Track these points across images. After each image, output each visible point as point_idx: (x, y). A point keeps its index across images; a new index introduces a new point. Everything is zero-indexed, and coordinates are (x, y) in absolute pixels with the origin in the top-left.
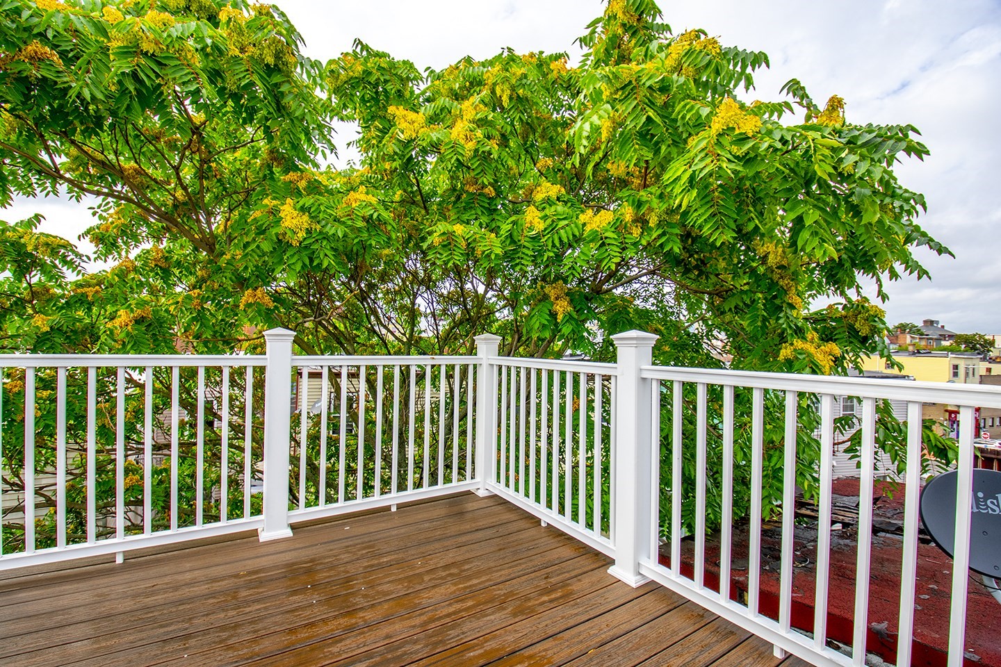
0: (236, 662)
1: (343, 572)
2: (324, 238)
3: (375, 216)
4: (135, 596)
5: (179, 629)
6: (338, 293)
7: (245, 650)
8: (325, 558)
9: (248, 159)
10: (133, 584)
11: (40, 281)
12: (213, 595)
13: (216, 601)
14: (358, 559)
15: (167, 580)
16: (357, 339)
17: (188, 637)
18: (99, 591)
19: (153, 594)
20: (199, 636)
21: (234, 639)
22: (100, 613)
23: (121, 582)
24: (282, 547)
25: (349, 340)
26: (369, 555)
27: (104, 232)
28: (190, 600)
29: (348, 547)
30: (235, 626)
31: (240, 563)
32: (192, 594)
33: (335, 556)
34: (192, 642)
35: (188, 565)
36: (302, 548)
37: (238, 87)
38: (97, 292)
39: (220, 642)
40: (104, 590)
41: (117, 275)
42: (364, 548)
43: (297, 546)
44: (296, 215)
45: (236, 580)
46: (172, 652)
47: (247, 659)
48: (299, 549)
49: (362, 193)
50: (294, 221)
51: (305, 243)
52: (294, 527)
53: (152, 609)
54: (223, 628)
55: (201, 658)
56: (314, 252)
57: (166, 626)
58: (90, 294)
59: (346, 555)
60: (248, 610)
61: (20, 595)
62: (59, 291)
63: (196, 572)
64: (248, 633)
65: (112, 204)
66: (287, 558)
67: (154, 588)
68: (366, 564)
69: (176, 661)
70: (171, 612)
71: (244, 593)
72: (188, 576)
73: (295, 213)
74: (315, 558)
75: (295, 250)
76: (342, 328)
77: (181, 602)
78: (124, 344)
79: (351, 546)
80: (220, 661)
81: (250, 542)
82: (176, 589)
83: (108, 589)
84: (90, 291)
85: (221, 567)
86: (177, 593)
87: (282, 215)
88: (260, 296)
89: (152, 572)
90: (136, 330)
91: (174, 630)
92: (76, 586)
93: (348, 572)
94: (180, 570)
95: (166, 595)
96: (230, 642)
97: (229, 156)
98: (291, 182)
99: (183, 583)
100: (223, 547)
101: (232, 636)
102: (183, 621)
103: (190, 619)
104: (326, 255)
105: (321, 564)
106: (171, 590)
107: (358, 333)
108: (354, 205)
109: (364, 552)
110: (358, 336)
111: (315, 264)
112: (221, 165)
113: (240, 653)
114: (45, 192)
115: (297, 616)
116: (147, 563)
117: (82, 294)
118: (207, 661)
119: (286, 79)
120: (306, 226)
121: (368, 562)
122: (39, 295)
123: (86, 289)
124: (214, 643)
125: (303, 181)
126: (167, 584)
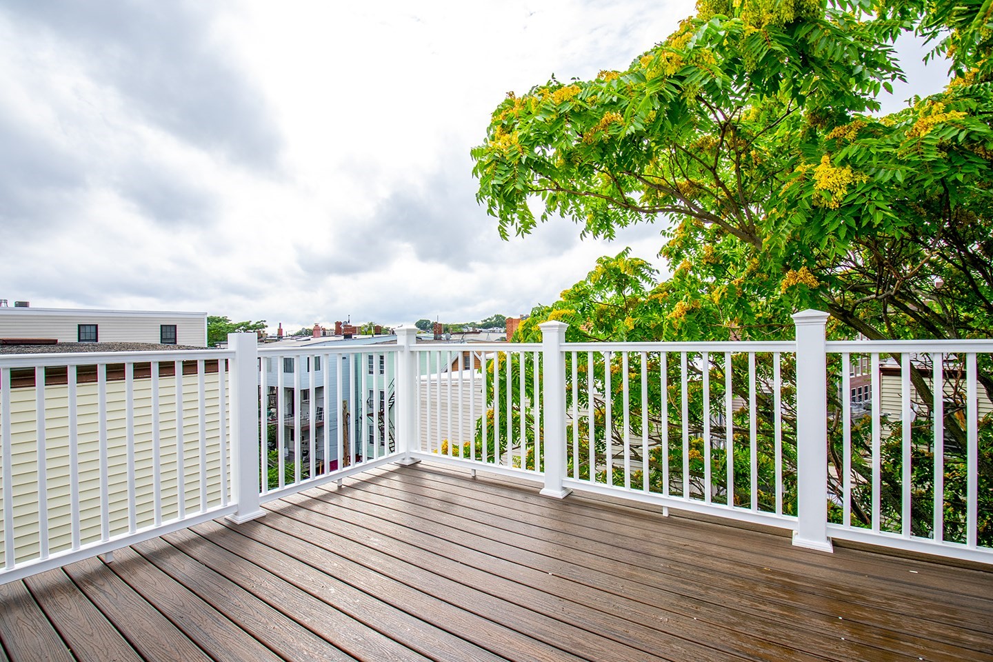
0: (738, 651)
1: (894, 623)
2: (874, 189)
3: (962, 137)
4: (670, 547)
5: (696, 592)
6: (932, 264)
7: (749, 646)
8: (871, 595)
9: (788, 133)
10: (671, 537)
11: (632, 293)
12: (732, 576)
13: (734, 583)
14: (922, 617)
15: (697, 545)
16: (971, 324)
17: (701, 602)
18: (647, 532)
19: (683, 551)
20: (710, 607)
21: (741, 628)
22: (643, 549)
23: (663, 532)
24: (818, 560)
25: (949, 325)
26: (943, 620)
27: (672, 247)
28: (712, 571)
29: (910, 595)
30: (746, 616)
31: (766, 558)
32: (714, 567)
33: (886, 599)
34: (703, 609)
35: (717, 540)
36: (841, 571)
37: (757, 65)
38: (665, 296)
39: (728, 623)
40: (650, 533)
41: (678, 277)
42: (936, 608)
43: (837, 566)
44: (833, 172)
45: (758, 573)
46: (685, 608)
47: (749, 655)
48: (838, 570)
49: (937, 113)
50: (830, 180)
51: (846, 201)
52: (835, 543)
53: (680, 564)
54: (734, 612)
55: (708, 628)
56: (860, 210)
57: (686, 584)
58: (660, 298)
59: (904, 605)
60: (763, 607)
61: (602, 514)
62: (642, 299)
63: (722, 549)
64: (757, 630)
65: (676, 218)
66: (820, 575)
67: (684, 548)
68: (935, 630)
69: (686, 618)
70: (693, 574)
71: (762, 589)
72: (714, 549)
73: (832, 170)
74: (857, 589)
75: (835, 214)
76: (937, 309)
77: (703, 569)
78: (680, 332)
79: (914, 596)
80: (722, 640)
81: (782, 541)
82: (702, 555)
83: (653, 533)
84: (660, 296)
85: (747, 554)
86: (702, 560)
87: (815, 177)
88: (802, 276)
89: (688, 533)
90: (688, 319)
91: (692, 591)
92: (634, 521)
93: (901, 627)
94: (709, 541)
95: (693, 558)
96: (736, 629)
97: (769, 139)
98: (835, 138)
99: (709, 554)
100: (752, 536)
101: (740, 624)
102: (700, 587)
103: (707, 588)
104: (878, 208)
105: (864, 600)
106: (698, 555)
107: (971, 315)
108: (923, 134)
109: (935, 612)
110: (972, 320)
111: (864, 224)
112: (760, 150)
113: (743, 645)
114: (634, 221)
115: (816, 642)
116: (685, 524)
117: (655, 299)
118: (712, 634)
119: (814, 26)
120: (847, 181)
121: (939, 628)
122: (633, 302)
123: (658, 295)
124: (722, 621)
125: (852, 132)
126: (696, 548)
